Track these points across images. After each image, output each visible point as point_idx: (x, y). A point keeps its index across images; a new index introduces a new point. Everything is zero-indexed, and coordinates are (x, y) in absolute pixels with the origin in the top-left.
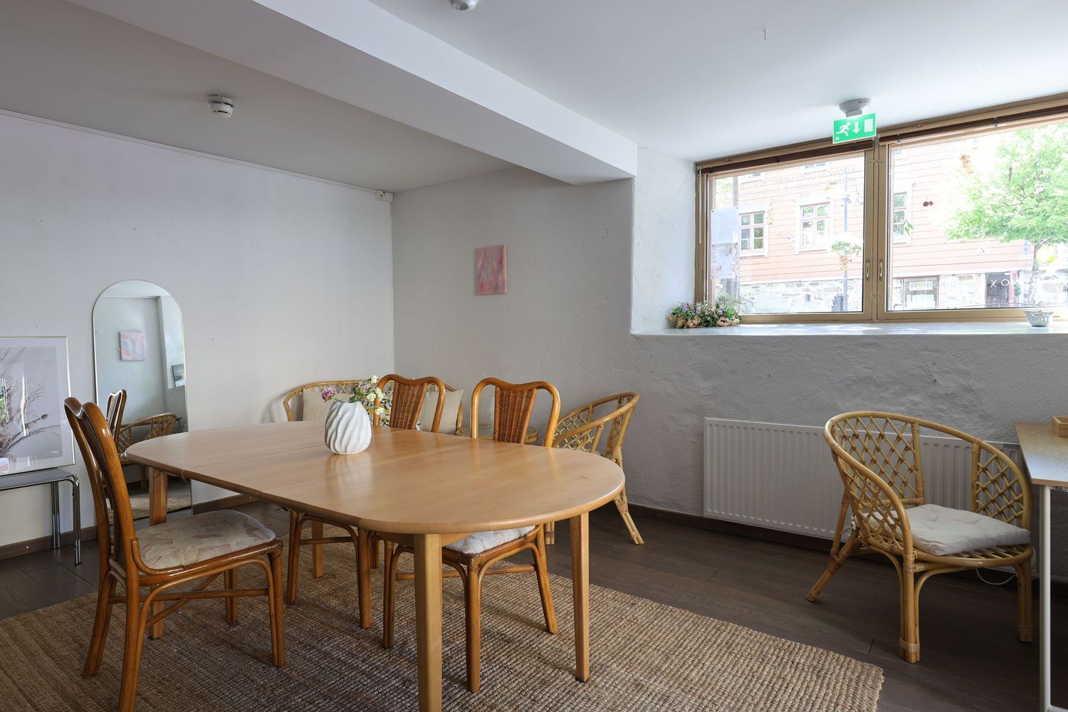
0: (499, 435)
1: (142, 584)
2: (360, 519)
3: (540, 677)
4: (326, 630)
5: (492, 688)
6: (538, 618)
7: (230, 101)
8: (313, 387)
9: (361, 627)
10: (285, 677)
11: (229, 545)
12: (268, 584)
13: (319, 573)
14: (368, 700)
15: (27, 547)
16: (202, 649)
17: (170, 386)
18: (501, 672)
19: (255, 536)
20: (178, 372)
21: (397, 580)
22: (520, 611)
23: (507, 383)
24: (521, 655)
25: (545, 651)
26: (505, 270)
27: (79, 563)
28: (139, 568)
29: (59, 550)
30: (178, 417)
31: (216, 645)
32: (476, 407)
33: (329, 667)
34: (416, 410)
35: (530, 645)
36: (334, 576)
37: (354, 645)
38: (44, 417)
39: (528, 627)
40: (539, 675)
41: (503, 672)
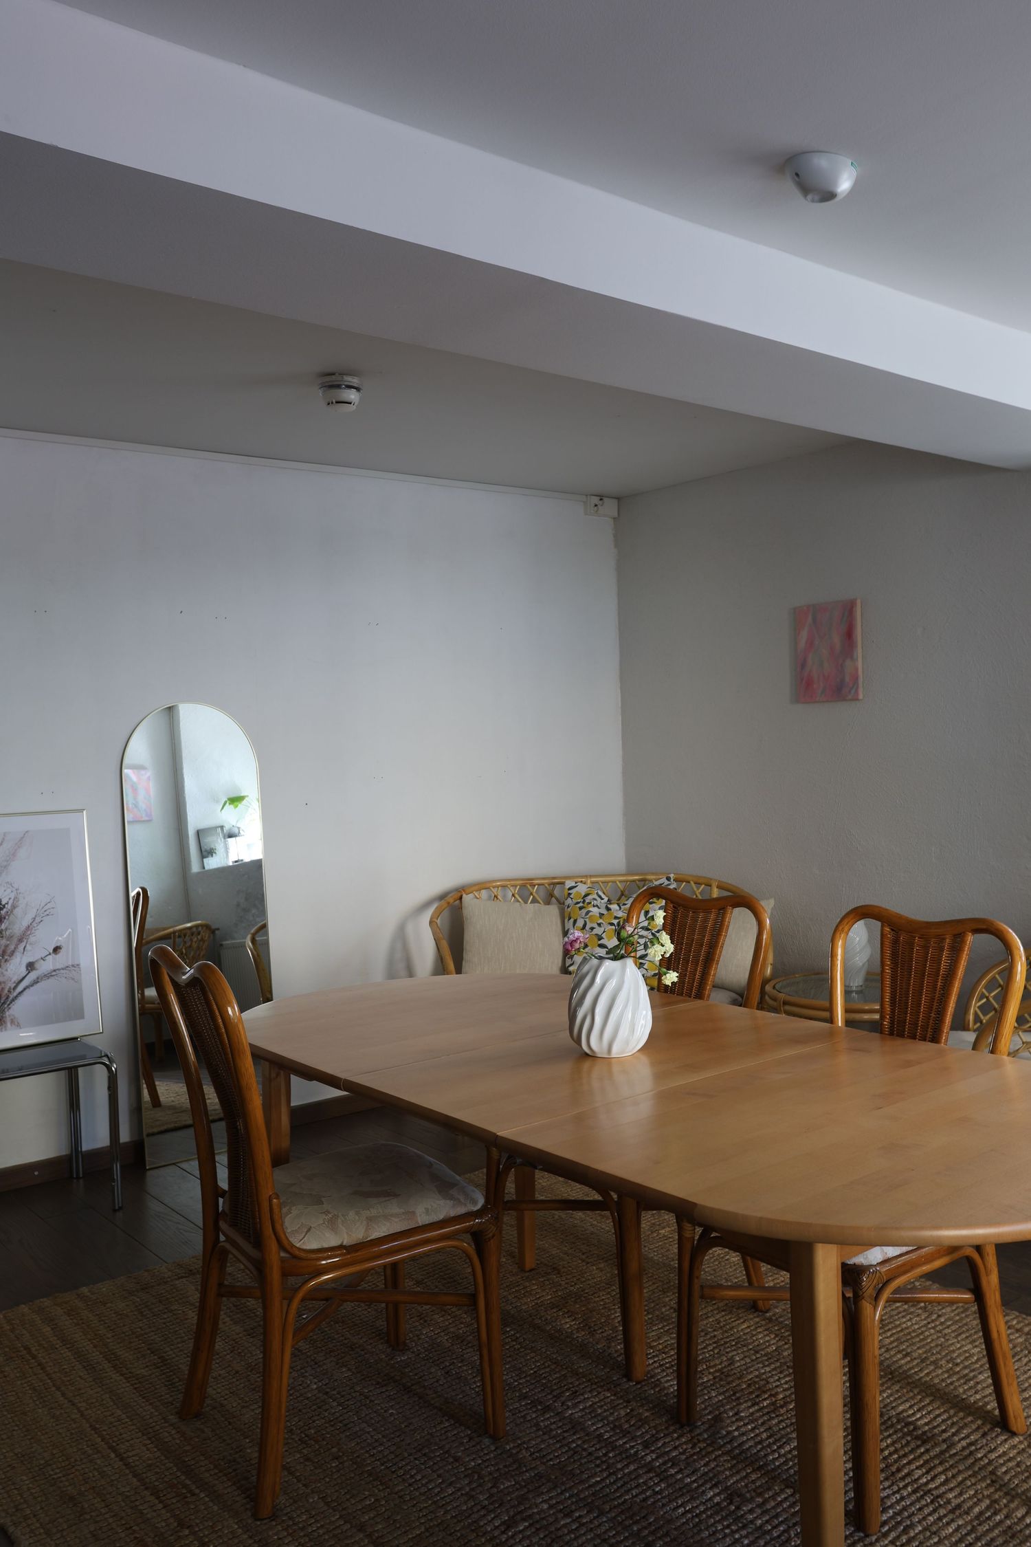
0: (892, 1023)
1: (285, 1274)
2: (695, 1204)
3: (1001, 1522)
4: (565, 1376)
5: (905, 1531)
6: (978, 1397)
7: (355, 381)
8: (479, 890)
9: (628, 1375)
10: (511, 1460)
11: (414, 1213)
12: (476, 1288)
13: (530, 1262)
14: (670, 1521)
15: (36, 1173)
16: (358, 1388)
17: (195, 868)
18: (918, 1500)
19: (452, 1198)
20: (209, 841)
21: (702, 1297)
22: (938, 1377)
23: (906, 919)
24: (955, 1471)
25: (1004, 1469)
26: (859, 651)
27: (120, 1208)
28: (281, 1246)
29: (81, 1181)
30: (213, 927)
31: (378, 1383)
32: (839, 962)
33: (585, 1450)
34: (712, 960)
35: (971, 1453)
36: (556, 1270)
37: (623, 1413)
38: (56, 950)
39: (961, 1414)
40: (998, 1518)
41: (923, 1502)
